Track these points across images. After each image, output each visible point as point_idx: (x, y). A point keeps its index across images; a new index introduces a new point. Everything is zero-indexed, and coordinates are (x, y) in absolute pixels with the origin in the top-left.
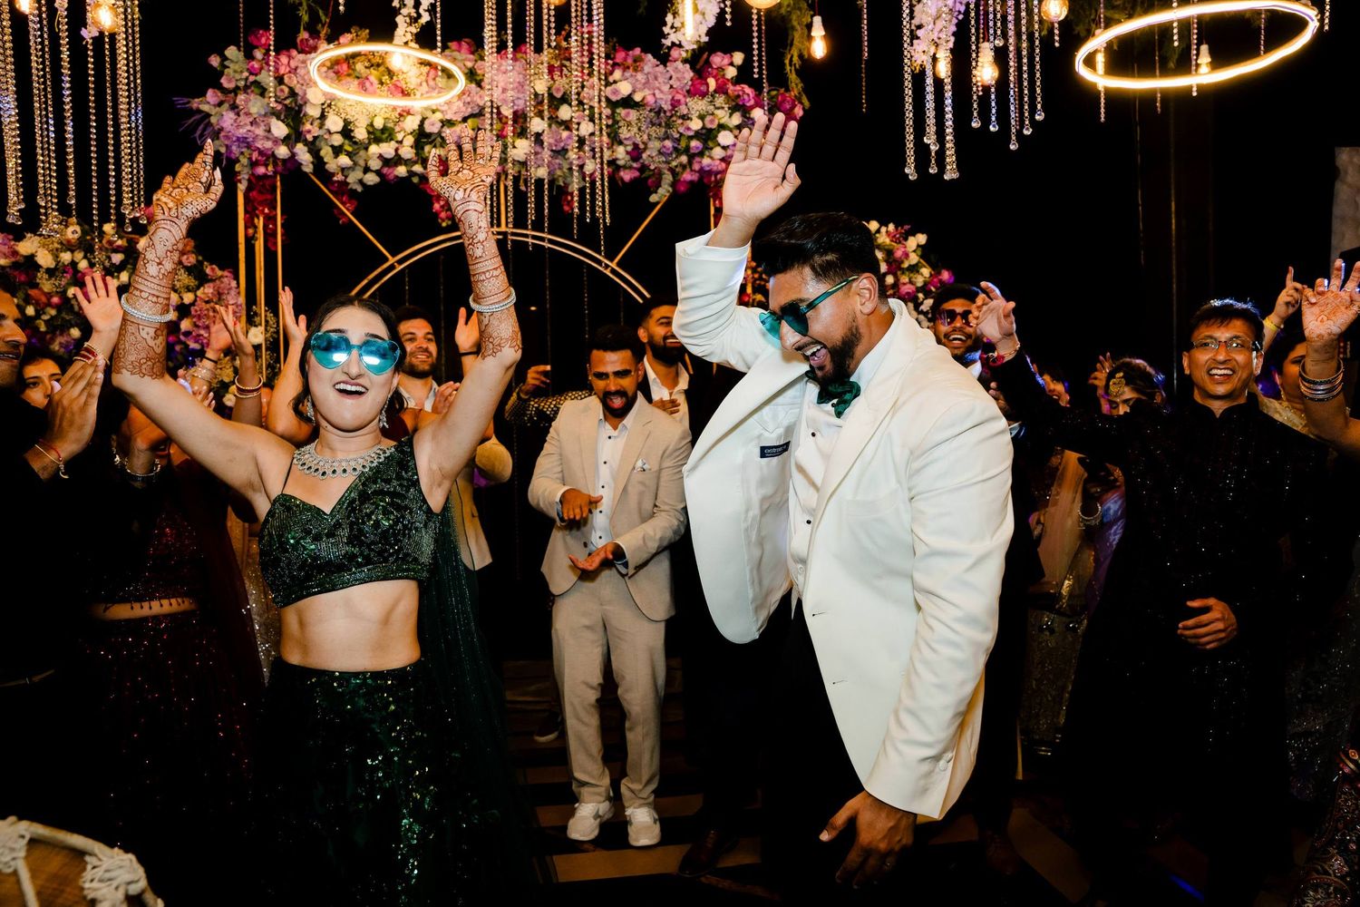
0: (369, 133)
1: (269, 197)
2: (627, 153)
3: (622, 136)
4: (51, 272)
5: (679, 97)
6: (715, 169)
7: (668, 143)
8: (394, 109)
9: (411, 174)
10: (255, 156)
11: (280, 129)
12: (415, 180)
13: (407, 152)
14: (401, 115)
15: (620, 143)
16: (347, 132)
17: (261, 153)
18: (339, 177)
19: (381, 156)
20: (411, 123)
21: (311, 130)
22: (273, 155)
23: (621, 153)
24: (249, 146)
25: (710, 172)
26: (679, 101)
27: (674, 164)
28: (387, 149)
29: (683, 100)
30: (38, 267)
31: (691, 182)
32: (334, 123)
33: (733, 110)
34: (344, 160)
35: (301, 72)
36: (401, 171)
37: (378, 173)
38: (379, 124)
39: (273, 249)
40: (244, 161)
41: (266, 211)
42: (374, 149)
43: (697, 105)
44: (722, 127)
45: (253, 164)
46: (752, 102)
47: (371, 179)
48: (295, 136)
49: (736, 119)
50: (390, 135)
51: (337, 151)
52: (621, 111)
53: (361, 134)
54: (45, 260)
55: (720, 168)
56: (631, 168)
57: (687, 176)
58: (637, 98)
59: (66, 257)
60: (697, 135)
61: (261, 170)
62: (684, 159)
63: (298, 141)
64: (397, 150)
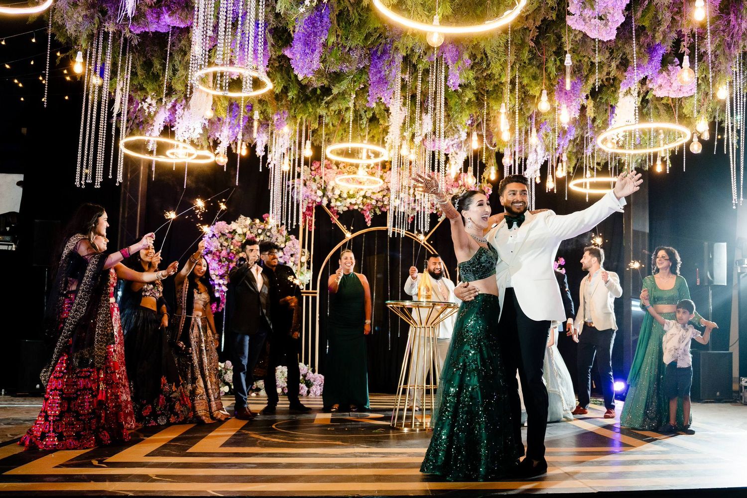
0: (347, 195)
1: (311, 213)
4: (239, 235)
8: (356, 188)
9: (359, 208)
10: (310, 201)
11: (320, 193)
12: (359, 210)
13: (359, 201)
14: (359, 190)
16: (340, 195)
17: (312, 200)
18: (335, 208)
19: (350, 203)
20: (362, 193)
21: (329, 194)
22: (315, 201)
24: (308, 197)
28: (353, 200)
30: (236, 232)
32: (337, 192)
35: (328, 175)
36: (356, 207)
37: (348, 208)
38: (351, 193)
39: (311, 231)
40: (306, 202)
41: (309, 218)
42: (349, 200)
47: (345, 209)
48: (324, 195)
50: (355, 196)
51: (336, 200)
53: (345, 195)
54: (240, 231)
59: (245, 230)
61: (310, 205)
64: (355, 201)
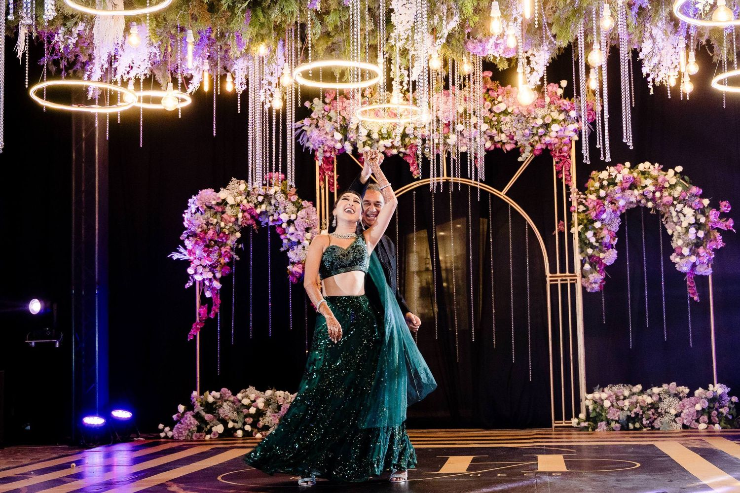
0: (379, 135)
1: (331, 166)
2: (507, 136)
3: (503, 130)
4: (232, 206)
5: (530, 108)
6: (552, 142)
7: (527, 131)
8: (391, 123)
9: (400, 152)
10: (326, 148)
11: (338, 136)
12: (401, 155)
13: (397, 142)
14: (394, 126)
15: (502, 132)
16: (369, 135)
17: (329, 147)
19: (385, 146)
20: (399, 131)
21: (352, 135)
22: (334, 147)
23: (503, 137)
24: (323, 144)
25: (550, 144)
26: (531, 110)
27: (531, 141)
28: (388, 143)
29: (533, 110)
30: (227, 203)
31: (542, 149)
32: (364, 132)
33: (560, 112)
34: (367, 148)
35: (348, 108)
36: (395, 152)
38: (384, 131)
39: (332, 191)
40: (321, 151)
41: (329, 173)
42: (382, 142)
43: (540, 112)
44: (554, 121)
45: (325, 152)
46: (569, 108)
48: (346, 138)
49: (562, 117)
50: (389, 135)
51: (364, 143)
52: (502, 117)
53: (375, 136)
54: (231, 201)
55: (555, 142)
56: (510, 143)
57: (538, 146)
58: (510, 110)
59: (239, 199)
60: (541, 126)
61: (328, 155)
62: (537, 138)
63: (346, 140)
64: (392, 142)
